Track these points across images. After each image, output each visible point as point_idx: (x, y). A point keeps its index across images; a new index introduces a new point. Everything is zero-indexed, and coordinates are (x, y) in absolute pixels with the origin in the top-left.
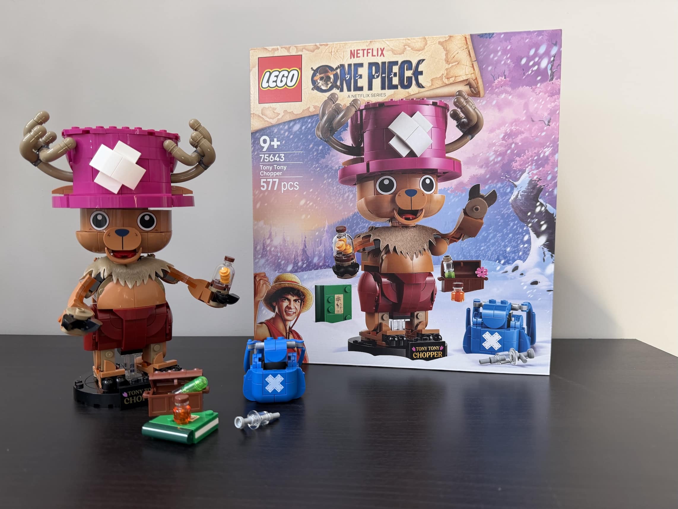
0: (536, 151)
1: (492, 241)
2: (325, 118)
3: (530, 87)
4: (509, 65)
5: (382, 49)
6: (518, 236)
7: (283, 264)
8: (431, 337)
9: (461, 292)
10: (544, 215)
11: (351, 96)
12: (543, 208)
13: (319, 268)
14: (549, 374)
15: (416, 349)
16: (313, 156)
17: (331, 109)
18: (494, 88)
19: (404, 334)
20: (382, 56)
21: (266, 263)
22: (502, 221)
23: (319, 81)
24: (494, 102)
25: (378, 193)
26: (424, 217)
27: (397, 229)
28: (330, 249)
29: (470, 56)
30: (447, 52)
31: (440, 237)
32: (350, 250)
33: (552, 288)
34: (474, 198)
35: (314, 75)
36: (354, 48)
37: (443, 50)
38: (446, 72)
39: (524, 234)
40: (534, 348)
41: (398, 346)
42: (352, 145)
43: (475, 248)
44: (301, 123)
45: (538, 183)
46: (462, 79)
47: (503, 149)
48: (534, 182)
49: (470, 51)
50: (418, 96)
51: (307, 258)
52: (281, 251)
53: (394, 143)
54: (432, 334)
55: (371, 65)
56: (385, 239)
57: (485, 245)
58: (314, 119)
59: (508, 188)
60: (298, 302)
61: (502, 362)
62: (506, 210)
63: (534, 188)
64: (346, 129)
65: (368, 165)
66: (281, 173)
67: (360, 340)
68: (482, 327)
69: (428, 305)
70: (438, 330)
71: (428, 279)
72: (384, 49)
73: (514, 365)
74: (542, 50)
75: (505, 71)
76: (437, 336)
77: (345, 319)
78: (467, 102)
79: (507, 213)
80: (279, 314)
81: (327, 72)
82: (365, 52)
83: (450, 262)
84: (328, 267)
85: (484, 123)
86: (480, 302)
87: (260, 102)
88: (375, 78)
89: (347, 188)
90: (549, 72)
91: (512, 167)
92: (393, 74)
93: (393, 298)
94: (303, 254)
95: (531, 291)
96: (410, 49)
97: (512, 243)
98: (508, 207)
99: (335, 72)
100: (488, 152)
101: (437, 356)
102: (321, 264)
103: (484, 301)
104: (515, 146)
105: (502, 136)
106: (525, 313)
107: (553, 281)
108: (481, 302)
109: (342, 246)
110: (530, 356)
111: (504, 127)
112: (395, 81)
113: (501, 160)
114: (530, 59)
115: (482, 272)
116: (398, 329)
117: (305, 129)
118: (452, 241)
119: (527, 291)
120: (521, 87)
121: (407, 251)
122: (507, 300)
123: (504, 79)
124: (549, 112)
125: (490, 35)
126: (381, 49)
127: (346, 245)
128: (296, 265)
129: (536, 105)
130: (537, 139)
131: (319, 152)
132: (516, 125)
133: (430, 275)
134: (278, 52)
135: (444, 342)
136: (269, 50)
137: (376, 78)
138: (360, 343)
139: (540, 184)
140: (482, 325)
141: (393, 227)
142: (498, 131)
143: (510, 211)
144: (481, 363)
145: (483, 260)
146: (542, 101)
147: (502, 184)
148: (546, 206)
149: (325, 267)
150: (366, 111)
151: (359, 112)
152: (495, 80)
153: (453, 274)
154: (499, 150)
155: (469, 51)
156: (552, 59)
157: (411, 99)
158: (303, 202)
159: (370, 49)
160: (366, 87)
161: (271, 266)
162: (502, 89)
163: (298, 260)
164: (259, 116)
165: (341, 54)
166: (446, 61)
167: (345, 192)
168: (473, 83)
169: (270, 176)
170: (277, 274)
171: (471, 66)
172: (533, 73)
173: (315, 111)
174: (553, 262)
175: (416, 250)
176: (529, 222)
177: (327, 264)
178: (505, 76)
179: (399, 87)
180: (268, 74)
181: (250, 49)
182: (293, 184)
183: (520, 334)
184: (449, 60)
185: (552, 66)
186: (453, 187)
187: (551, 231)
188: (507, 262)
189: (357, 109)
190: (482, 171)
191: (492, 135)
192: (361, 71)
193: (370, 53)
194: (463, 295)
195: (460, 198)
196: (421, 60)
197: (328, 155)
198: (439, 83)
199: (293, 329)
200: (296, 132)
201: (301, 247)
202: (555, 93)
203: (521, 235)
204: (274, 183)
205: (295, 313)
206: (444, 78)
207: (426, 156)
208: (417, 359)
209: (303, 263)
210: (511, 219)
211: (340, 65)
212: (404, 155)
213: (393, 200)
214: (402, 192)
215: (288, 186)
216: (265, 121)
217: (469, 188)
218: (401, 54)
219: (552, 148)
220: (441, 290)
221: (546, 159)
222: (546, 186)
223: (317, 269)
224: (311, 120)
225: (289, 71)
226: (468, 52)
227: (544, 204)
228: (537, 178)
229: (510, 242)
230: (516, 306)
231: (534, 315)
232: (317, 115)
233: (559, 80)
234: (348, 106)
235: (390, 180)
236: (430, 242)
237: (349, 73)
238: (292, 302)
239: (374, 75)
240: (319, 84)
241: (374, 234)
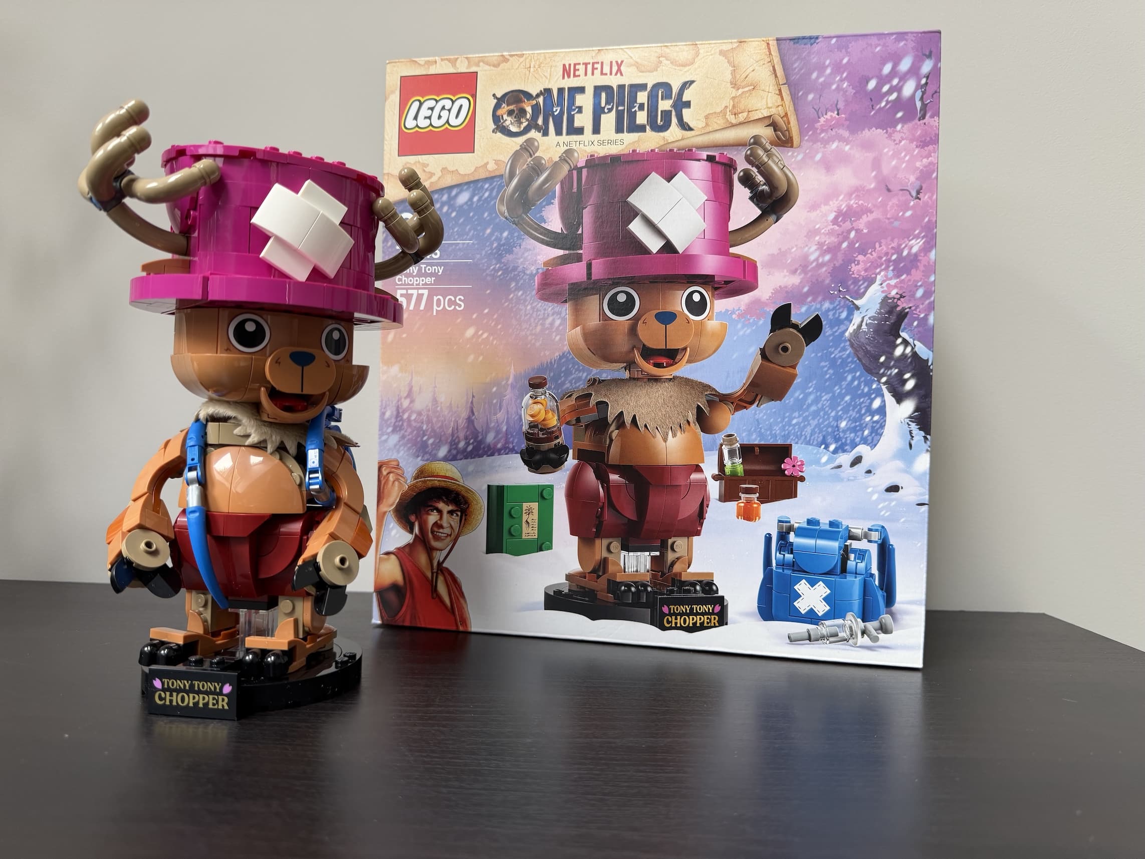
0: (894, 245)
1: (813, 408)
2: (515, 182)
3: (883, 130)
4: (845, 91)
5: (619, 62)
6: (862, 400)
7: (432, 444)
8: (698, 588)
9: (755, 503)
10: (911, 362)
11: (561, 145)
12: (909, 350)
13: (496, 454)
14: (920, 665)
15: (670, 609)
16: (491, 249)
18: (818, 131)
19: (649, 580)
20: (619, 74)
21: (401, 443)
22: (831, 371)
23: (505, 117)
24: (818, 157)
26: (689, 361)
27: (639, 383)
28: (516, 418)
29: (776, 76)
30: (735, 69)
32: (553, 421)
33: (926, 498)
35: (497, 107)
36: (570, 60)
37: (727, 65)
38: (732, 103)
40: (892, 614)
41: (637, 603)
43: (782, 422)
44: (471, 189)
45: (899, 303)
46: (761, 116)
47: (833, 239)
48: (890, 301)
49: (776, 66)
50: (682, 144)
51: (475, 433)
52: (429, 421)
53: (636, 227)
54: (700, 582)
55: (598, 90)
57: (799, 417)
58: (495, 183)
59: (842, 312)
60: (455, 515)
61: (832, 639)
62: (840, 352)
63: (890, 312)
64: (552, 201)
65: (589, 266)
66: (433, 279)
67: (566, 590)
68: (794, 570)
70: (712, 574)
71: (695, 476)
72: (622, 62)
73: (855, 645)
74: (905, 65)
75: (838, 101)
76: (708, 586)
77: (541, 549)
79: (840, 357)
80: (422, 539)
81: (521, 101)
82: (590, 67)
83: (735, 445)
84: (512, 451)
85: (800, 193)
86: (789, 522)
88: (604, 113)
89: (550, 308)
90: (919, 104)
91: (851, 273)
92: (638, 105)
93: (630, 513)
94: (468, 427)
95: (887, 503)
96: (668, 62)
97: (851, 412)
98: (842, 345)
99: (534, 102)
100: (807, 246)
101: (708, 623)
102: (499, 446)
103: (798, 520)
104: (855, 236)
105: (832, 216)
106: (876, 545)
107: (927, 487)
108: (792, 523)
109: (539, 412)
110: (884, 629)
111: (837, 200)
112: (642, 118)
113: (830, 261)
114: (883, 81)
115: (794, 466)
116: (637, 571)
117: (479, 200)
118: (738, 408)
119: (879, 504)
120: (866, 130)
122: (840, 520)
123: (837, 116)
124: (918, 173)
125: (811, 40)
126: (617, 62)
127: (546, 412)
128: (454, 447)
129: (894, 163)
130: (896, 224)
131: (502, 243)
132: (859, 198)
133: (698, 469)
134: (436, 67)
136: (419, 64)
137: (608, 112)
138: (566, 594)
139: (902, 304)
140: (794, 566)
141: (632, 379)
142: (824, 208)
143: (848, 352)
144: (792, 640)
145: (797, 443)
146: (905, 156)
147: (831, 303)
148: (915, 346)
149: (507, 451)
151: (575, 172)
152: (819, 118)
153: (740, 469)
154: (827, 242)
155: (774, 67)
156: (924, 81)
158: (470, 332)
159: (598, 63)
160: (589, 128)
161: (409, 449)
162: (833, 133)
163: (458, 437)
165: (547, 71)
166: (731, 83)
167: (546, 315)
168: (781, 122)
169: (413, 285)
170: (420, 462)
171: (777, 92)
172: (888, 106)
173: (496, 169)
174: (928, 451)
176: (883, 375)
177: (511, 446)
178: (838, 110)
179: (648, 128)
180: (417, 104)
181: (388, 62)
182: (453, 299)
183: (866, 587)
184: (738, 83)
185: (924, 93)
186: (743, 308)
187: (922, 392)
188: (841, 449)
189: (573, 167)
190: (795, 280)
191: (814, 215)
192: (580, 100)
193: (597, 69)
194: (758, 509)
195: (754, 328)
196: (688, 82)
197: (518, 247)
198: (718, 122)
199: (445, 565)
200: (461, 206)
201: (464, 414)
202: (930, 141)
203: (867, 398)
204: (420, 296)
205: (450, 535)
206: (728, 113)
208: (671, 628)
209: (468, 444)
210: (847, 369)
211: (545, 89)
212: (654, 250)
214: (650, 317)
215: (445, 303)
217: (771, 310)
218: (652, 72)
219: (924, 240)
220: (718, 497)
221: (914, 260)
222: (913, 308)
223: (492, 455)
224: (490, 185)
225: (454, 99)
226: (771, 68)
227: (911, 341)
228: (897, 293)
229: (846, 410)
230: (858, 532)
231: (894, 550)
232: (501, 176)
233: (936, 118)
234: (556, 162)
235: (629, 295)
236: (699, 407)
237: (560, 103)
238: (445, 515)
239: (604, 107)
240: (506, 122)
241: (596, 391)
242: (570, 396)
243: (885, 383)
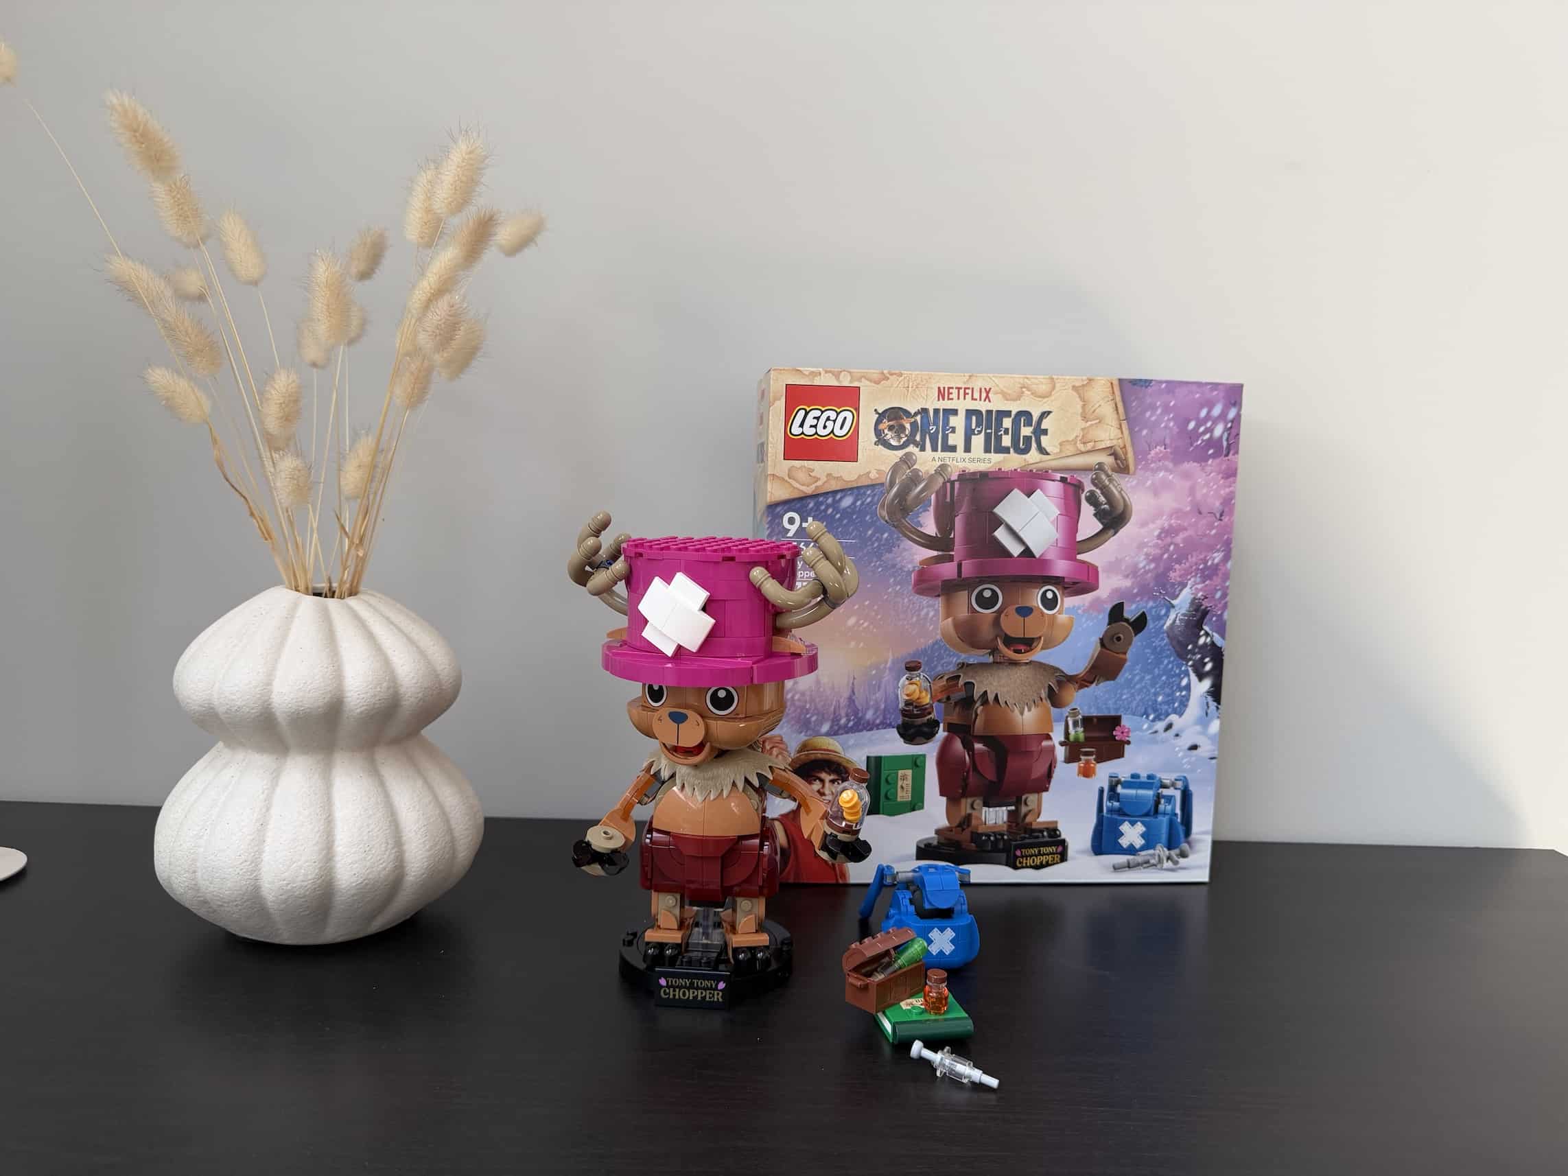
0: (1202, 557)
1: (1138, 686)
2: (895, 489)
3: (1198, 464)
4: (1171, 429)
5: (988, 390)
6: (1174, 679)
7: (815, 722)
8: (1045, 833)
9: (1092, 763)
10: (1210, 650)
11: (936, 459)
12: (1209, 639)
13: (875, 729)
14: (1207, 880)
15: (1022, 852)
16: (873, 549)
17: (904, 477)
18: (1149, 462)
19: (1005, 829)
20: (987, 400)
22: (1152, 657)
23: (886, 431)
24: (1149, 483)
25: (974, 611)
26: (1042, 649)
27: (1001, 666)
28: (893, 697)
29: (1118, 413)
30: (1085, 403)
31: (1064, 679)
32: (927, 700)
33: (1216, 754)
34: (1115, 622)
35: (878, 422)
36: (944, 383)
37: (1078, 399)
38: (1081, 433)
39: (1182, 676)
40: (1189, 843)
41: (995, 849)
42: (936, 534)
43: (1114, 698)
44: (854, 495)
45: (1203, 602)
46: (1104, 446)
47: (1158, 551)
48: (1197, 601)
49: (1118, 404)
50: (1040, 465)
51: (856, 712)
52: (812, 701)
53: (1001, 534)
54: (1047, 829)
55: (970, 413)
56: (982, 682)
57: (1127, 693)
58: (876, 490)
59: (1162, 610)
60: (836, 783)
61: (1145, 865)
63: (1196, 610)
64: (928, 508)
65: (960, 566)
67: (935, 843)
68: (1119, 815)
69: (1043, 784)
70: (1056, 822)
71: (1045, 743)
72: (990, 389)
73: (1162, 869)
74: (1217, 411)
75: (1165, 438)
76: (1053, 831)
77: (913, 810)
78: (1111, 481)
79: (1160, 645)
81: (901, 418)
82: (962, 392)
83: (1077, 718)
84: (890, 726)
85: (1133, 512)
86: (1118, 777)
87: (787, 457)
88: (975, 434)
89: (925, 602)
90: (1225, 444)
91: (1169, 579)
92: (1003, 430)
93: (991, 775)
94: (849, 706)
95: (1188, 759)
96: (1029, 393)
97: (1166, 689)
98: (1161, 636)
99: (913, 420)
100: (1137, 556)
101: (1052, 861)
102: (878, 721)
103: (1124, 775)
104: (1174, 549)
105: (1156, 533)
106: (1179, 791)
107: (1217, 745)
108: (1120, 777)
109: (914, 692)
110: (1183, 855)
111: (1161, 520)
112: (1007, 441)
113: (1155, 568)
114: (1200, 422)
115: (1122, 733)
116: (996, 823)
117: (862, 504)
118: (1081, 687)
119: (1183, 760)
120: (1186, 463)
121: (1014, 702)
122: (1155, 773)
123: (1164, 450)
124: (1221, 501)
125: (1146, 383)
126: (985, 389)
127: (921, 692)
128: (836, 723)
129: (1205, 491)
130: (1205, 540)
131: (882, 543)
132: (1177, 518)
133: (1048, 737)
134: (820, 378)
135: (1064, 841)
136: (804, 374)
137: (977, 434)
138: (935, 847)
139: (1206, 604)
140: (1119, 811)
141: (995, 663)
142: (1151, 526)
143: (1165, 641)
144: (1116, 868)
145: (1125, 714)
146: (1213, 485)
147: (1155, 603)
148: (1213, 636)
149: (885, 726)
150: (960, 484)
151: (948, 485)
152: (1150, 450)
153: (1081, 736)
154: (1152, 554)
155: (1116, 405)
156: (1229, 425)
157: (1028, 470)
158: (852, 621)
159: (969, 388)
160: (961, 447)
161: (792, 725)
162: (1161, 464)
163: (839, 715)
164: (783, 479)
165: (923, 392)
166: (1082, 416)
167: (921, 607)
168: (1120, 452)
170: (803, 737)
171: (1118, 426)
172: (1203, 444)
173: (877, 478)
174: (1218, 717)
175: (1029, 700)
176: (1190, 659)
177: (888, 722)
178: (1165, 445)
179: (1012, 450)
180: (802, 413)
181: (772, 369)
183: (1171, 824)
184: (1087, 416)
185: (1229, 434)
186: (1087, 604)
187: (1217, 672)
188: (1158, 718)
189: (946, 479)
190: (1127, 583)
191: (1144, 531)
192: (953, 421)
193: (968, 394)
194: (1094, 768)
196: (1045, 412)
197: (897, 547)
198: (1070, 449)
200: (845, 509)
201: (846, 694)
202: (1230, 474)
203: (1178, 678)
206: (1078, 441)
207: (1048, 557)
208: (1023, 867)
209: (849, 720)
210: (1164, 655)
211: (922, 409)
212: (1016, 555)
213: (996, 622)
214: (1011, 610)
216: (794, 488)
217: (1109, 607)
218: (1016, 400)
219: (1223, 553)
220: (1063, 760)
221: (1215, 569)
222: (1213, 607)
223: (871, 729)
224: (872, 492)
225: (838, 411)
226: (1114, 405)
227: (1210, 632)
228: (1202, 595)
229: (1162, 687)
230: (1167, 782)
231: (1191, 794)
232: (882, 484)
233: (1236, 456)
234: (932, 475)
235: (993, 591)
236: (1050, 687)
237: (936, 423)
238: (827, 784)
239: (974, 429)
240: (887, 436)
241: (965, 674)
242: (942, 678)
243: (1191, 666)
